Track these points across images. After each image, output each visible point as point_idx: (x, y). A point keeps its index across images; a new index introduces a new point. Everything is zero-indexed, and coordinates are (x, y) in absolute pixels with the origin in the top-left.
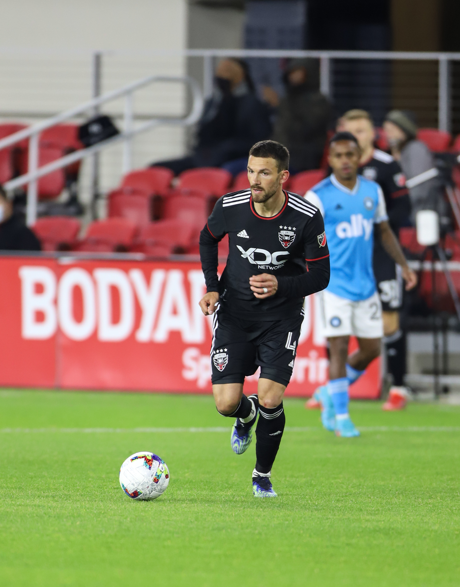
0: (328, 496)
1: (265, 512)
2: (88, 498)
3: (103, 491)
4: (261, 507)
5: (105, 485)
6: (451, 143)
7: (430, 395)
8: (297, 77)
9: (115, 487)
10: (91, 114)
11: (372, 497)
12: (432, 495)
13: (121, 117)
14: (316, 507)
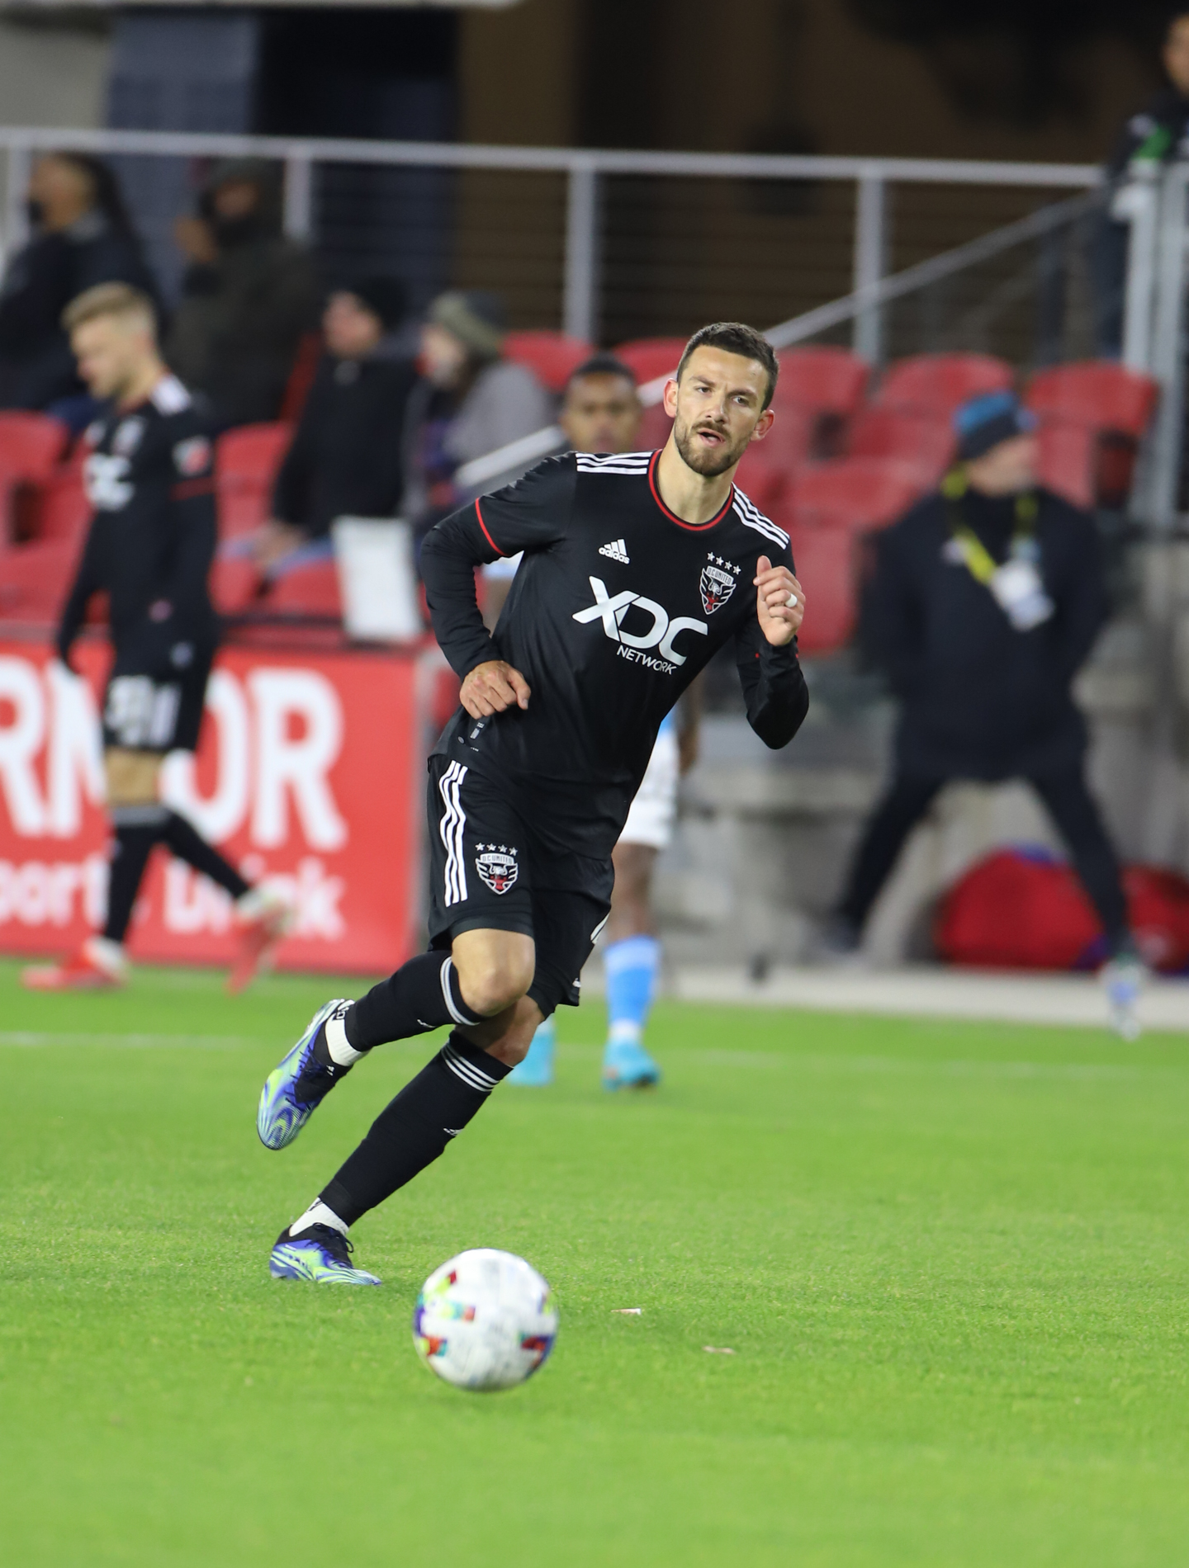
1: (128, 1239)
8: (236, 202)
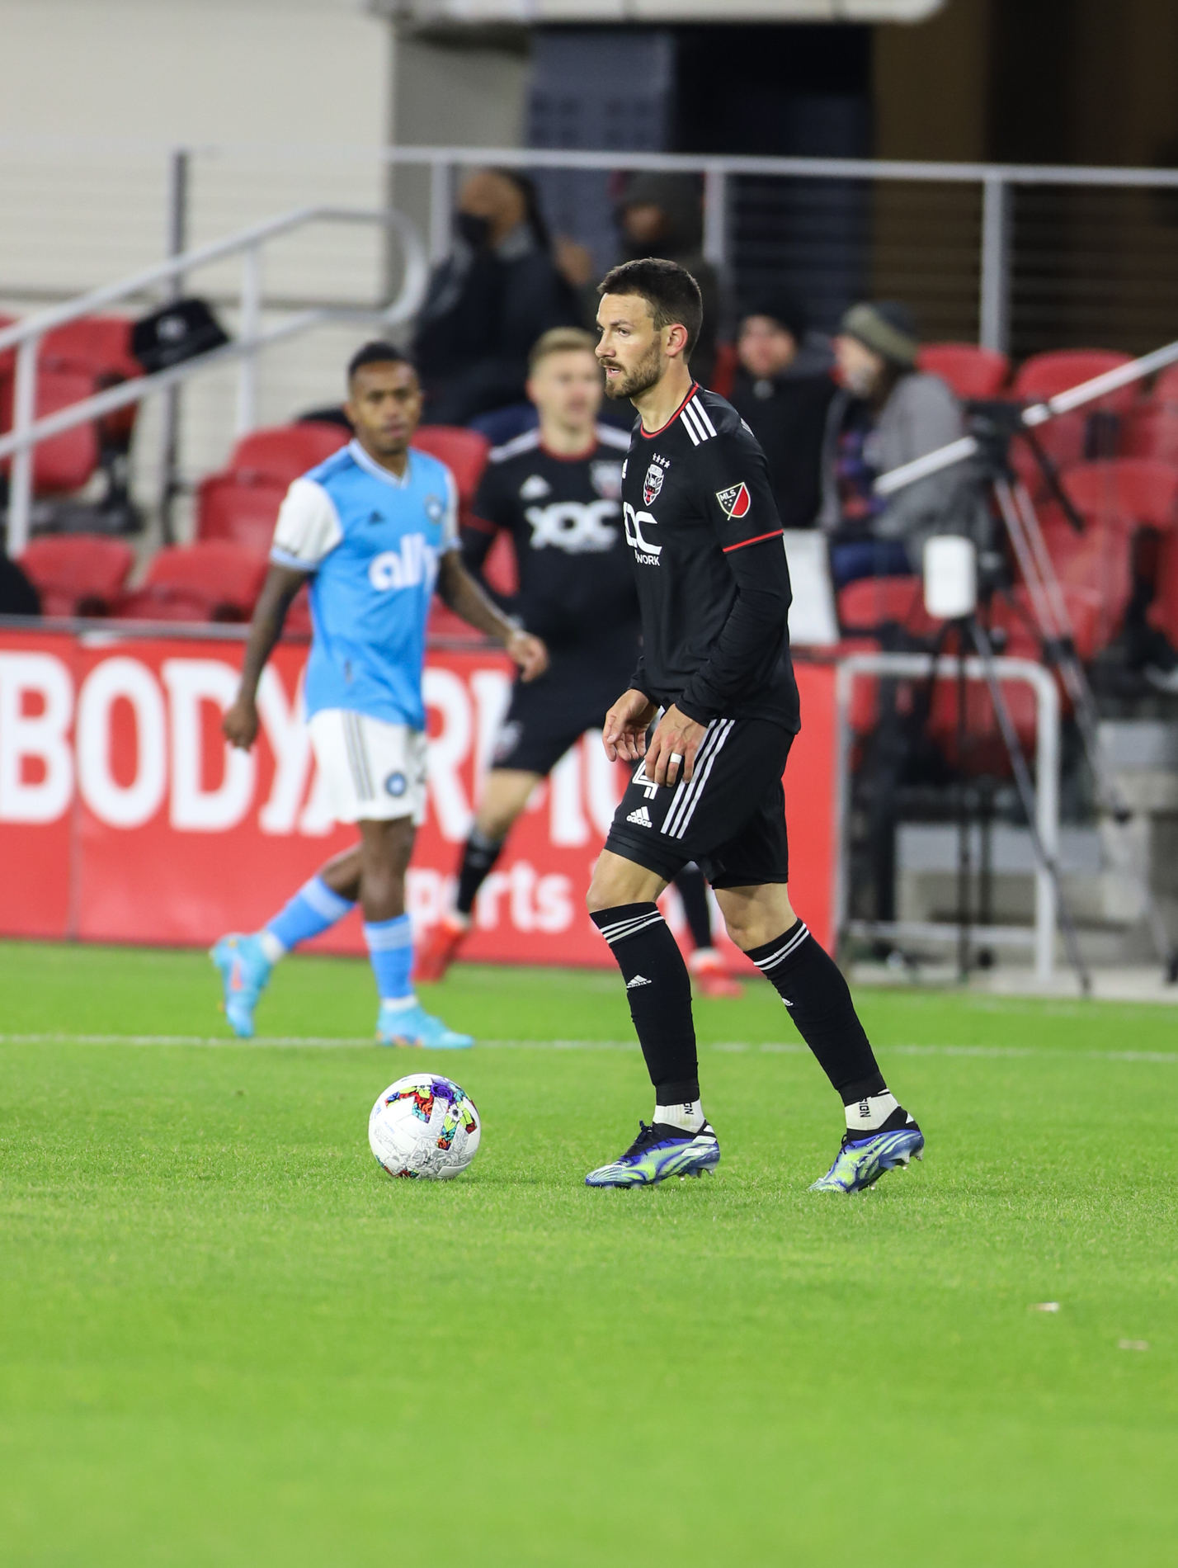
0: (704, 1205)
2: (137, 1201)
3: (173, 1184)
4: (545, 1229)
5: (178, 1171)
6: (1008, 379)
7: (948, 972)
9: (202, 1175)
10: (164, 295)
11: (806, 1210)
12: (947, 1207)
13: (234, 302)
14: (673, 1231)
